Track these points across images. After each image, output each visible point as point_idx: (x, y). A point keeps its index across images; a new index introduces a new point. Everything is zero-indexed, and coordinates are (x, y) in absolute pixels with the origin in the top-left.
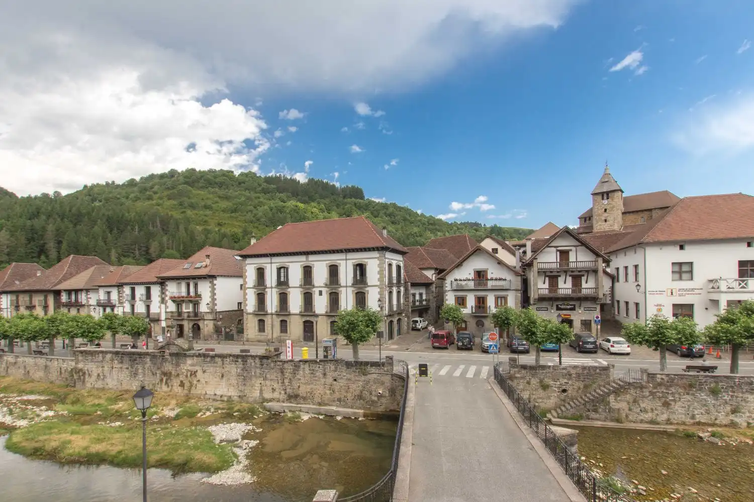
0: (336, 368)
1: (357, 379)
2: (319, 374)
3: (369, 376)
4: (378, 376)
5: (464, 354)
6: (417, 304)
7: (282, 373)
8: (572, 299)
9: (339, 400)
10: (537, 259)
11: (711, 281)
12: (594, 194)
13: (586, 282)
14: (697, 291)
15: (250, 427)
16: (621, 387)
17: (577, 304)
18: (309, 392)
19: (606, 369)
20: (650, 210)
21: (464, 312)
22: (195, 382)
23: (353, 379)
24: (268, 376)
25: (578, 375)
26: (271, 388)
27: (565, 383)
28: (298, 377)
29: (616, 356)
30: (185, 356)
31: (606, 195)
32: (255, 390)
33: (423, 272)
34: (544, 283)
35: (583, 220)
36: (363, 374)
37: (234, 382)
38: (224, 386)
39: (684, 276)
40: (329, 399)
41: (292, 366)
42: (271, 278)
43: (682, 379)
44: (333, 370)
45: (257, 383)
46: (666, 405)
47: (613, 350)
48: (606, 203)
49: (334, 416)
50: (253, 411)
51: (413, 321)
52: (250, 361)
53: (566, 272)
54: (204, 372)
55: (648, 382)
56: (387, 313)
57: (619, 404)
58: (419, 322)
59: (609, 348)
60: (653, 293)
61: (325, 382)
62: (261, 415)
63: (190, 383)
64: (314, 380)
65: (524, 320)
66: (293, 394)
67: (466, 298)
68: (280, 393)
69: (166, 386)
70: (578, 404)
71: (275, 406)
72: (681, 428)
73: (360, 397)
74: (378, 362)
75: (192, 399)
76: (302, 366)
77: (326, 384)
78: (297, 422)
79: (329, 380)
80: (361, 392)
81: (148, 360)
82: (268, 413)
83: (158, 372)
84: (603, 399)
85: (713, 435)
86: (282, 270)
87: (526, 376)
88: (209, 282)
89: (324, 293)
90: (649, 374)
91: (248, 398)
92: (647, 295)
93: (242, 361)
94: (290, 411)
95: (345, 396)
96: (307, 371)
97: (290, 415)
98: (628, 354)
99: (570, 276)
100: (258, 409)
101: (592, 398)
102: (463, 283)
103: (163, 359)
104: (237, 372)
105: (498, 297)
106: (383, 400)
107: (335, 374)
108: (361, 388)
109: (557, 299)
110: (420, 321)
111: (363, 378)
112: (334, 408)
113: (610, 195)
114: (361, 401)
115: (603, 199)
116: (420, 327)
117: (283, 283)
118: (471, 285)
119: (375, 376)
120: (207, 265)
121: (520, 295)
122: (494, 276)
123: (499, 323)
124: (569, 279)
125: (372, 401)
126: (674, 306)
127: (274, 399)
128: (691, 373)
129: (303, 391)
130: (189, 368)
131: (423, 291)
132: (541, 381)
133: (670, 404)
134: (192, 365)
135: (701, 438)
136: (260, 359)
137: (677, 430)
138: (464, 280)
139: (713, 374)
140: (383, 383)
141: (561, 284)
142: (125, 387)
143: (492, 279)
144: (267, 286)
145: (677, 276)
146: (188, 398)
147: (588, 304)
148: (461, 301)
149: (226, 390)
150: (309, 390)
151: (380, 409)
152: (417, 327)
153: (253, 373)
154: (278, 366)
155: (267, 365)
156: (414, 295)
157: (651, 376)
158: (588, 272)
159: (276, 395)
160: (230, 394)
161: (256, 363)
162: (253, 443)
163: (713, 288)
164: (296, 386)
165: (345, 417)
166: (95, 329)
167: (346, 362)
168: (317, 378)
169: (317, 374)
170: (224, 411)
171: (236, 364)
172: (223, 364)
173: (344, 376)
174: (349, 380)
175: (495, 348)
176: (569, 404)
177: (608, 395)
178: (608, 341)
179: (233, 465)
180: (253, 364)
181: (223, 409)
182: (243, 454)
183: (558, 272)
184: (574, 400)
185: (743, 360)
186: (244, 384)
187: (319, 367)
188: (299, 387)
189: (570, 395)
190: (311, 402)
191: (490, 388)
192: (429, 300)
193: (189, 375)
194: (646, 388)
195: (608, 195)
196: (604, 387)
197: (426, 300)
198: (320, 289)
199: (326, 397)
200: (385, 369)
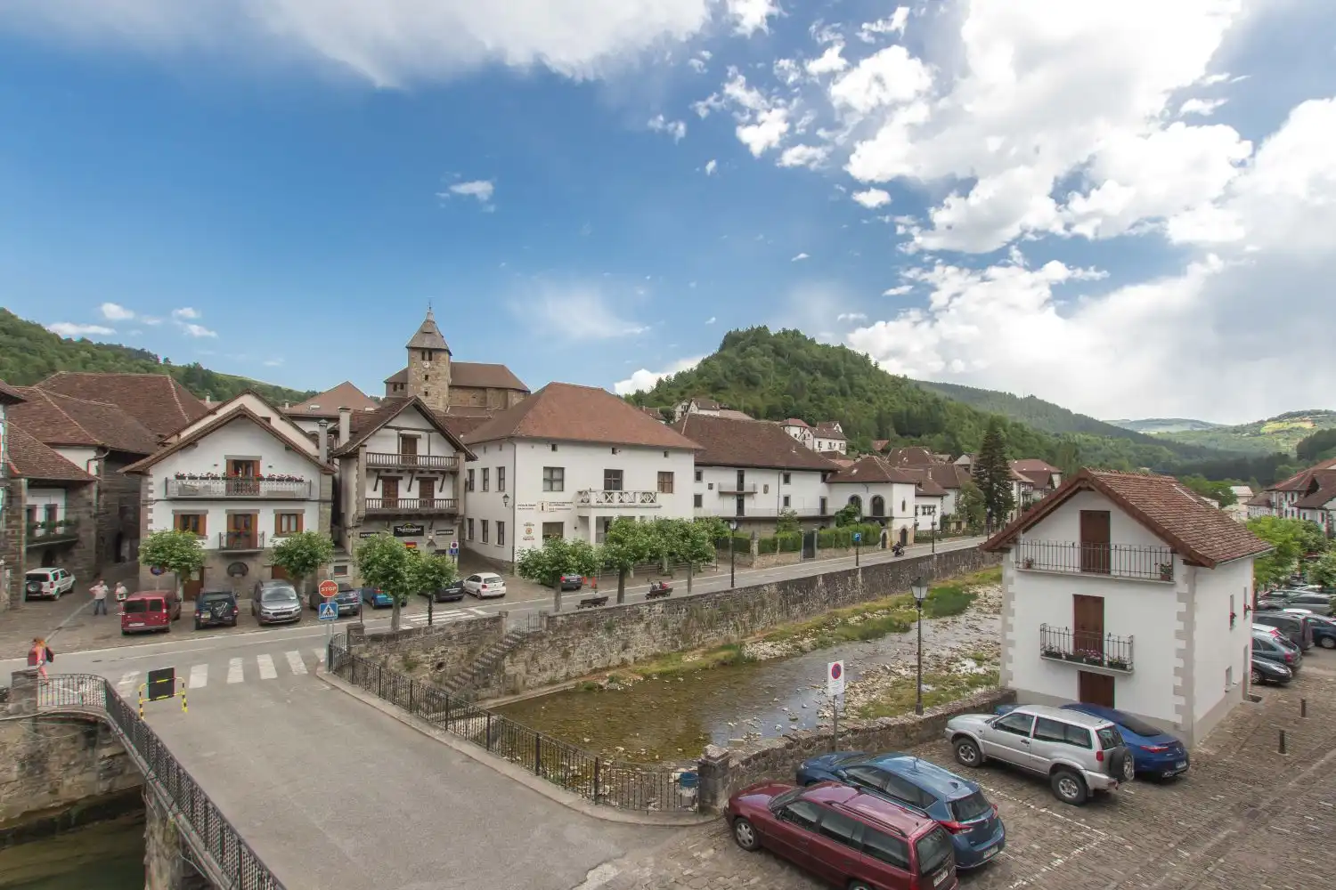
5: (218, 637)
6: (40, 532)
8: (419, 516)
10: (365, 446)
11: (580, 493)
12: (411, 349)
13: (441, 491)
14: (567, 506)
16: (521, 642)
17: (426, 524)
19: (497, 620)
20: (484, 389)
21: (204, 547)
25: (461, 636)
27: (442, 652)
29: (490, 601)
31: (429, 353)
33: (61, 453)
34: (375, 490)
35: (392, 386)
39: (556, 485)
43: (581, 617)
46: (566, 655)
47: (485, 592)
48: (427, 366)
51: (29, 577)
53: (412, 472)
55: (548, 629)
57: (513, 668)
58: (51, 578)
59: (478, 591)
60: (523, 507)
65: (381, 555)
67: (204, 517)
70: (463, 681)
72: (581, 681)
84: (496, 666)
85: (612, 680)
87: (379, 654)
90: (549, 617)
92: (516, 510)
98: (502, 596)
99: (417, 479)
101: (481, 666)
102: (198, 484)
105: (282, 515)
109: (397, 517)
110: (56, 577)
113: (433, 355)
115: (423, 359)
116: (53, 591)
118: (220, 488)
121: (330, 510)
122: (277, 473)
123: (293, 564)
124: (416, 484)
126: (545, 524)
128: (586, 609)
131: (59, 501)
132: (405, 658)
133: (570, 653)
135: (601, 687)
137: (577, 685)
138: (202, 478)
139: (604, 607)
141: (402, 492)
143: (271, 479)
145: (548, 485)
147: (443, 526)
148: (191, 523)
152: (44, 590)
156: (31, 511)
157: (551, 619)
158: (443, 473)
163: (582, 501)
175: (331, 611)
176: (447, 685)
177: (503, 657)
178: (478, 579)
183: (399, 471)
184: (456, 677)
185: (628, 585)
189: (449, 672)
191: (328, 688)
192: (77, 523)
194: (545, 637)
195: (430, 354)
196: (495, 647)
197: (67, 523)
200: (10, 707)
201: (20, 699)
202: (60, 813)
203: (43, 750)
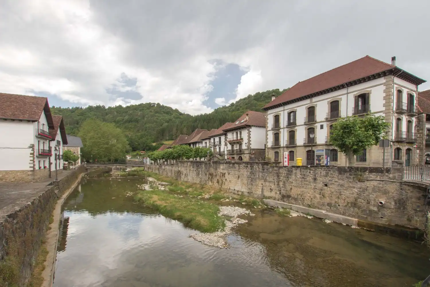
0: (327, 173)
1: (351, 185)
2: (310, 178)
3: (367, 184)
4: (380, 184)
7: (278, 176)
9: (329, 205)
15: (247, 212)
18: (300, 194)
22: (224, 181)
23: (346, 185)
24: (268, 178)
26: (269, 188)
28: (290, 180)
30: (220, 163)
32: (259, 189)
36: (359, 181)
37: (246, 182)
38: (239, 185)
40: (318, 203)
41: (286, 170)
42: (283, 122)
44: (324, 176)
45: (260, 183)
49: (323, 219)
50: (254, 203)
52: (255, 166)
54: (229, 174)
56: (393, 138)
61: (315, 186)
62: (259, 207)
63: (222, 181)
64: (305, 184)
66: (286, 195)
68: (276, 193)
69: (211, 183)
71: (271, 202)
73: (354, 204)
74: (381, 168)
75: (222, 191)
76: (294, 171)
77: (316, 189)
78: (286, 216)
79: (320, 185)
80: (356, 200)
81: (204, 166)
82: (266, 207)
83: (208, 173)
86: (292, 114)
88: (247, 130)
89: (325, 127)
91: (254, 194)
93: (250, 167)
94: (283, 208)
95: (336, 202)
96: (299, 176)
97: (281, 210)
100: (259, 202)
103: (210, 165)
104: (247, 175)
106: (387, 212)
107: (327, 180)
108: (355, 195)
111: (359, 185)
112: (324, 212)
114: (356, 209)
117: (292, 124)
119: (375, 183)
120: (246, 120)
125: (369, 211)
127: (271, 197)
129: (294, 192)
130: (222, 171)
134: (223, 169)
136: (262, 165)
140: (385, 192)
142: (195, 182)
144: (281, 127)
146: (220, 190)
149: (240, 187)
150: (299, 193)
151: (383, 222)
153: (257, 176)
154: (275, 170)
155: (267, 170)
159: (273, 194)
160: (242, 190)
161: (259, 168)
162: (243, 221)
164: (288, 188)
165: (334, 222)
166: (188, 152)
167: (338, 167)
168: (307, 183)
169: (308, 179)
170: (237, 201)
171: (247, 169)
172: (239, 169)
173: (336, 182)
174: (342, 186)
179: (218, 231)
180: (257, 169)
181: (237, 199)
182: (230, 227)
186: (252, 184)
187: (310, 172)
188: (291, 189)
190: (301, 204)
193: (221, 176)
198: (322, 124)
199: (316, 201)
200: (391, 176)
201: (395, 173)
202: (411, 230)
203: (404, 199)
